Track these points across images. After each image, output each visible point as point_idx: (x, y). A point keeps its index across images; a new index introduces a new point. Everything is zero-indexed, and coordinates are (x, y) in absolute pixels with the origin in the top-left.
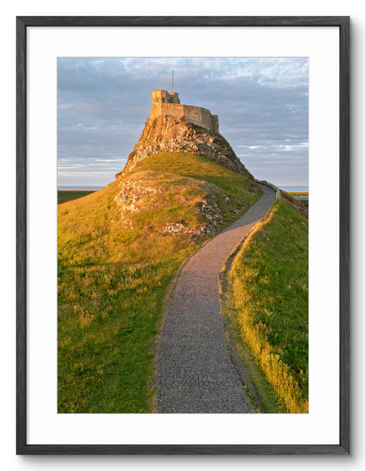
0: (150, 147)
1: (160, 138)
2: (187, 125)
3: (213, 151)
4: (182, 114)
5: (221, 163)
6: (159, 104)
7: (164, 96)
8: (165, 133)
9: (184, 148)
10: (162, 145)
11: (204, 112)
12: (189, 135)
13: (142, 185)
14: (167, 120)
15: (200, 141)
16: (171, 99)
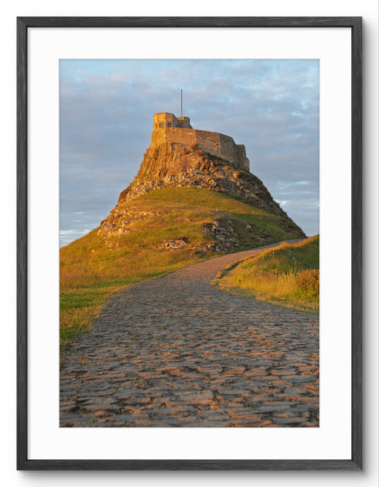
0: (150, 183)
1: (164, 172)
2: (201, 155)
3: (238, 187)
4: (194, 141)
5: (250, 202)
6: (163, 131)
7: (170, 120)
8: (171, 165)
9: (197, 183)
10: (167, 180)
11: (226, 140)
12: (204, 168)
14: (173, 149)
15: (219, 175)
16: (183, 124)
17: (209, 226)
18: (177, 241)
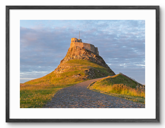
0: (70, 58)
1: (74, 55)
2: (85, 50)
3: (96, 60)
4: (83, 46)
5: (99, 64)
6: (74, 43)
7: (76, 40)
8: (76, 53)
9: (83, 58)
10: (74, 57)
11: (92, 46)
12: (86, 54)
13: (65, 66)
14: (77, 48)
15: (89, 56)
16: (80, 41)
17: (87, 71)
18: (77, 75)
